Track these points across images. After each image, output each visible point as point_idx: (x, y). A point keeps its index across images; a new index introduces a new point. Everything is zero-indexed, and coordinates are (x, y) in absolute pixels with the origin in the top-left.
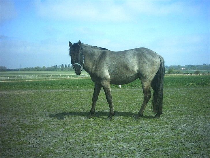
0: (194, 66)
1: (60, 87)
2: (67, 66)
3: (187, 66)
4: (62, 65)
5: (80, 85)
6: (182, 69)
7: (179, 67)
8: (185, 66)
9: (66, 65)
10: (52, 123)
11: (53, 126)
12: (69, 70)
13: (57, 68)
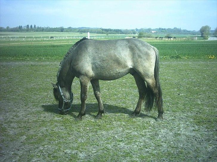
0: (165, 29)
1: (24, 59)
2: (33, 27)
3: (158, 29)
4: (28, 25)
5: (46, 56)
6: (153, 32)
7: (149, 30)
8: (156, 29)
9: (31, 26)
10: (12, 125)
11: (13, 129)
12: (35, 31)
13: (22, 29)
